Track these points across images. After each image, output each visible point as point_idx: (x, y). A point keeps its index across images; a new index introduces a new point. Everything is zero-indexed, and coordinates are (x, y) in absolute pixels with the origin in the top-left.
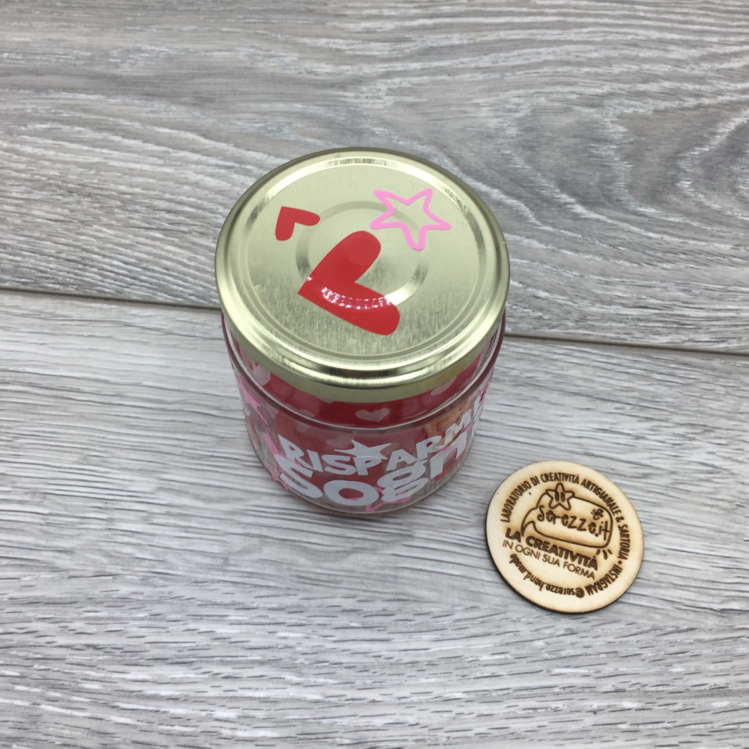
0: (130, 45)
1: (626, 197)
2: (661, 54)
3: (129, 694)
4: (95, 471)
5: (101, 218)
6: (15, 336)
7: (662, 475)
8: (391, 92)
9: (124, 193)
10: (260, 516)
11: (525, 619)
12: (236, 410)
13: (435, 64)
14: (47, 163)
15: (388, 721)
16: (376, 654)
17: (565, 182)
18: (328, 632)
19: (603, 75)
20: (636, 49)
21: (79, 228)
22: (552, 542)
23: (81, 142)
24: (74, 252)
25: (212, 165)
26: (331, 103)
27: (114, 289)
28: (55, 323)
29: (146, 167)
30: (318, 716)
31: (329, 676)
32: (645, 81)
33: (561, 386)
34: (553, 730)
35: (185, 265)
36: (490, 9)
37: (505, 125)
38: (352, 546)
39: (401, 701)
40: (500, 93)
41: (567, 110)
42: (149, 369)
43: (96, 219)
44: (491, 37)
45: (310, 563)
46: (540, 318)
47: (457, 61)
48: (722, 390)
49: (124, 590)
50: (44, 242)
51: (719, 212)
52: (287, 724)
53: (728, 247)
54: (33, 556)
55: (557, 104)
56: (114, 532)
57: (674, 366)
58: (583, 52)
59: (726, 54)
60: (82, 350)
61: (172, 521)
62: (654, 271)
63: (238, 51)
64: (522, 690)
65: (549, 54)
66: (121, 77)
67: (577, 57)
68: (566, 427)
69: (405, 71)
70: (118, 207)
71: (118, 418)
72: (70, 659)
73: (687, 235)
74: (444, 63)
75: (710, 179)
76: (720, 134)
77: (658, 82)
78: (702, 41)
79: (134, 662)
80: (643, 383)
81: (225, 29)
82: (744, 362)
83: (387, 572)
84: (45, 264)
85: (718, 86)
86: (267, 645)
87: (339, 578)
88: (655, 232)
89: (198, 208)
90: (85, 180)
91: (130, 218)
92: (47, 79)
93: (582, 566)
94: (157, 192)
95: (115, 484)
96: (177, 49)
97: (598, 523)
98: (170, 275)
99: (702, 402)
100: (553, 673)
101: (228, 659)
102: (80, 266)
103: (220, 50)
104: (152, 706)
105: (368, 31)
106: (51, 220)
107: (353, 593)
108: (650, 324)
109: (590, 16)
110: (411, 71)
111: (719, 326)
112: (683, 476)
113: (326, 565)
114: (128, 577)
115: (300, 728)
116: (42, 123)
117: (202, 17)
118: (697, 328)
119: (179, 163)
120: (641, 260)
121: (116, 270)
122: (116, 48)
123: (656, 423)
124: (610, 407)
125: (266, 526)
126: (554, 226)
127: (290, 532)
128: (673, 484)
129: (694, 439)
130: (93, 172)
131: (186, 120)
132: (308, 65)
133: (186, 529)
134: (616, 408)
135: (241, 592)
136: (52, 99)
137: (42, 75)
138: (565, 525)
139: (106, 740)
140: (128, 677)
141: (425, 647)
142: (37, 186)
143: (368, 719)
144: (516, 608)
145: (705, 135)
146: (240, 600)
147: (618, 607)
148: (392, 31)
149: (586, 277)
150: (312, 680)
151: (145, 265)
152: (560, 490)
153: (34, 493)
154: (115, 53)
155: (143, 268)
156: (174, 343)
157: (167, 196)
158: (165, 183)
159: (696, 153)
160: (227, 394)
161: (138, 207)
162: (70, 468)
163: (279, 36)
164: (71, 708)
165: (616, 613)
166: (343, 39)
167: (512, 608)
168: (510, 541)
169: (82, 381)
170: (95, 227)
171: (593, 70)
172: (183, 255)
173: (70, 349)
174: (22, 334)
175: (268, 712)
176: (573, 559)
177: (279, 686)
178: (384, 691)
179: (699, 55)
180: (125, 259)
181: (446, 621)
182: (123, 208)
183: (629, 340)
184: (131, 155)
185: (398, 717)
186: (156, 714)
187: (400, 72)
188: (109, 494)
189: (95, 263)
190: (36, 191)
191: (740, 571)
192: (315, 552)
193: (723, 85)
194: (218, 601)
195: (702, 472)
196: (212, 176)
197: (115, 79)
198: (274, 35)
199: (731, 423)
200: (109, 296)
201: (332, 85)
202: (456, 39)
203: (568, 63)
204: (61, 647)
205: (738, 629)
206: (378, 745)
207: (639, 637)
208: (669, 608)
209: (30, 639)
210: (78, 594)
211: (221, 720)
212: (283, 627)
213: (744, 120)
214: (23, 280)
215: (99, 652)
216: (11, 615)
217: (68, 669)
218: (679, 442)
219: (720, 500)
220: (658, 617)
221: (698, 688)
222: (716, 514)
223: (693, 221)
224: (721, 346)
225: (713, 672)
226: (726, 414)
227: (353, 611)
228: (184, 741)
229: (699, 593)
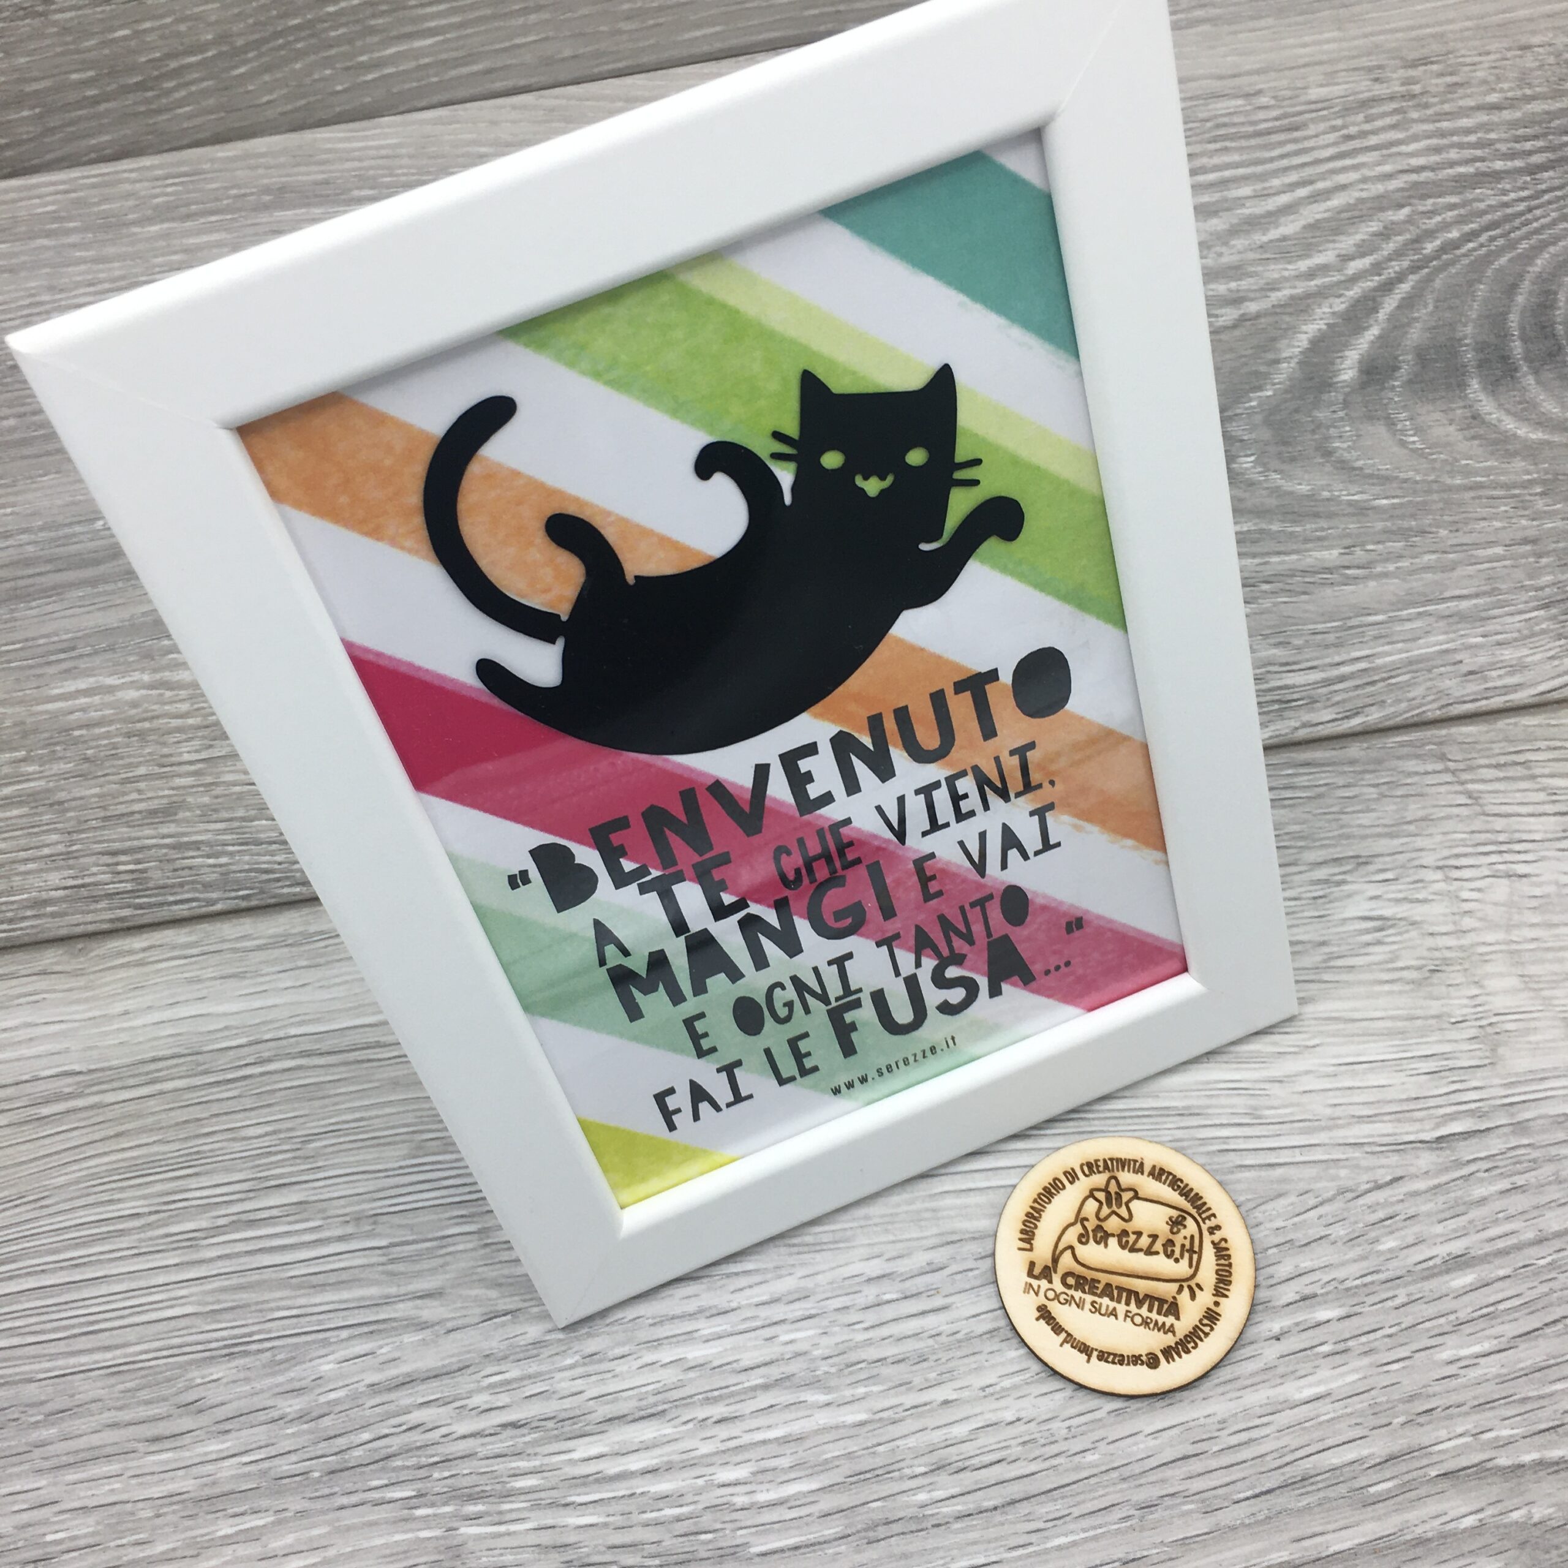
3: (583, 1481)
4: (439, 1162)
6: (256, 985)
15: (973, 1426)
16: (933, 1332)
18: (853, 1317)
28: (312, 946)
30: (869, 1444)
31: (871, 1381)
39: (988, 1392)
48: (1372, 793)
49: (533, 1331)
50: (256, 823)
51: (1310, 497)
52: (827, 1466)
53: (1335, 552)
56: (494, 1247)
57: (1290, 772)
59: (1270, 214)
72: (483, 1452)
73: (1267, 550)
75: (1285, 443)
76: (1287, 360)
78: (1226, 200)
79: (578, 1433)
82: (1398, 739)
84: (267, 858)
85: (1267, 274)
86: (768, 1359)
87: (849, 1233)
99: (1344, 818)
101: (716, 1393)
104: (621, 1490)
107: (876, 1250)
111: (1346, 690)
112: (1339, 945)
114: (535, 1311)
115: (847, 1468)
118: (1312, 702)
128: (1325, 961)
129: (1344, 882)
135: (709, 1290)
139: (570, 1555)
140: (575, 1456)
143: (945, 1430)
145: (1263, 369)
146: (711, 1303)
150: (848, 1393)
153: (358, 1219)
159: (1254, 403)
162: (401, 1168)
164: (503, 1523)
174: (268, 978)
175: (795, 1456)
177: (800, 1414)
178: (959, 1384)
179: (1226, 227)
185: (988, 1416)
186: (632, 1500)
191: (1456, 1072)
193: (1274, 271)
194: (679, 1313)
195: (1367, 931)
199: (1396, 842)
204: (464, 1437)
205: (1469, 1162)
206: (967, 1463)
207: (1321, 1210)
208: (1357, 1155)
209: (416, 1437)
210: (469, 1352)
211: (729, 1485)
212: (785, 1327)
213: (1321, 325)
214: (241, 893)
215: (524, 1430)
216: (377, 1410)
217: (484, 1466)
218: (1321, 893)
219: (1402, 969)
220: (1343, 1173)
221: (1425, 1265)
222: (1400, 992)
223: (1271, 522)
224: (1356, 722)
225: (1442, 1235)
226: (1386, 830)
227: (884, 1276)
228: (681, 1527)
229: (1399, 1121)
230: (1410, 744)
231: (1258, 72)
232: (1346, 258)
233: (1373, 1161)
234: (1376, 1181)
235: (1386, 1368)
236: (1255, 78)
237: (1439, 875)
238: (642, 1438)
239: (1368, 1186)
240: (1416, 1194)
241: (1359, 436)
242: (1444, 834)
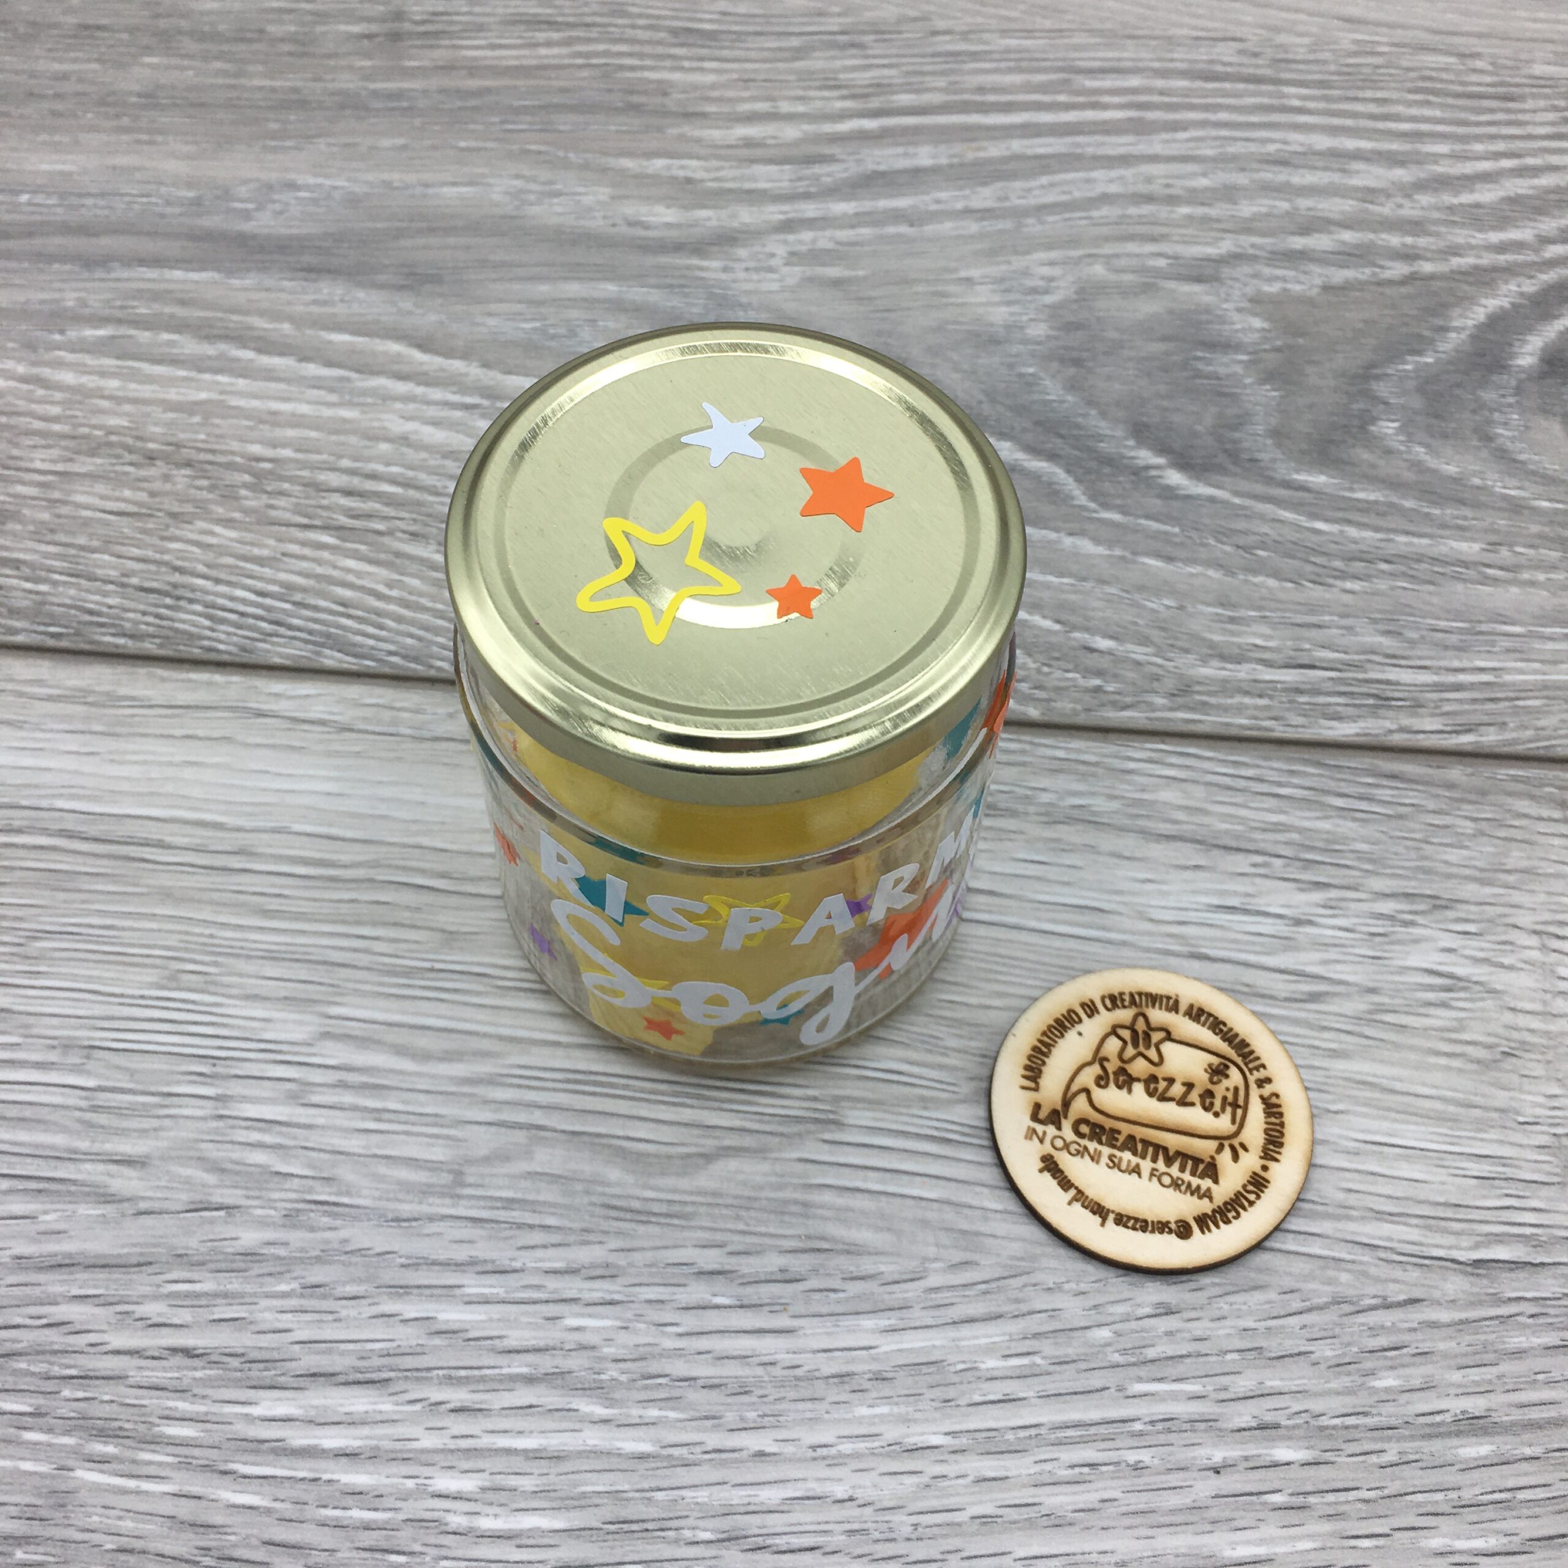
0: (273, 176)
1: (1268, 453)
2: (1336, 178)
3: (256, 1447)
4: (193, 1002)
5: (213, 507)
6: (35, 739)
7: (1348, 995)
8: (794, 258)
9: (258, 459)
10: (529, 1087)
11: (1073, 1286)
12: (481, 879)
13: (883, 204)
14: (105, 404)
15: (791, 1493)
16: (766, 1359)
17: (1146, 426)
18: (669, 1317)
19: (1218, 221)
20: (1288, 170)
21: (167, 526)
22: (1126, 1129)
23: (175, 361)
24: (157, 573)
25: (437, 403)
26: (674, 282)
27: (235, 645)
28: (115, 711)
29: (304, 409)
30: (646, 1486)
31: (670, 1404)
32: (1305, 230)
33: (1141, 823)
34: (1132, 1508)
35: (379, 596)
36: (991, 98)
37: (1025, 318)
38: (716, 1143)
39: (818, 1453)
40: (1013, 258)
41: (1147, 289)
42: (307, 800)
43: (203, 509)
44: (994, 150)
45: (630, 1179)
46: (1098, 690)
47: (926, 198)
48: (1469, 827)
49: (249, 1237)
50: (96, 556)
51: (1456, 480)
52: (582, 1502)
53: (1476, 547)
54: (63, 1171)
55: (1128, 278)
56: (230, 1122)
57: (1370, 780)
58: (1178, 177)
59: (1466, 177)
60: (170, 764)
61: (348, 1098)
62: (1327, 596)
63: (490, 185)
64: (1067, 1427)
65: (1111, 181)
66: (254, 237)
67: (1168, 186)
68: (1153, 903)
69: (823, 219)
70: (245, 486)
71: (241, 897)
72: (136, 1377)
73: (1392, 526)
74: (902, 203)
75: (1437, 416)
76: (1458, 330)
77: (1330, 233)
78: (1418, 153)
79: (268, 1382)
80: (1307, 814)
81: (462, 144)
82: (1512, 772)
83: (788, 1194)
85: (1449, 237)
86: (541, 1344)
87: (689, 1209)
88: (1326, 520)
89: (406, 484)
90: (182, 436)
91: (272, 507)
92: (106, 243)
93: (1187, 1176)
94: (324, 457)
95: (232, 1027)
96: (367, 182)
97: (1219, 1091)
98: (349, 616)
99: (1428, 849)
100: (1129, 1393)
101: (463, 1373)
102: (168, 601)
103: (454, 184)
104: (303, 1470)
105: (749, 143)
106: (111, 513)
107: (719, 1237)
108: (1322, 700)
109: (1192, 107)
110: (836, 218)
111: (1460, 701)
112: (1392, 997)
113: (661, 1182)
114: (259, 1212)
115: (609, 1511)
116: (96, 328)
117: (418, 122)
118: (1417, 706)
119: (369, 400)
120: (1300, 576)
121: (241, 608)
122: (246, 182)
123: (1334, 894)
124: (1241, 863)
125: (540, 1107)
126: (1123, 510)
127: (590, 1117)
128: (1370, 1012)
129: (1413, 923)
130: (197, 419)
131: (384, 318)
132: (630, 209)
133: (377, 1114)
134: (1255, 865)
135: (490, 1237)
136: (118, 280)
137: (96, 235)
138: (1151, 1094)
139: (209, 1540)
140: (255, 1411)
141: (866, 1343)
142: (85, 447)
143: (750, 1491)
144: (1053, 1264)
145: (1426, 333)
146: (488, 1255)
147: (1261, 1258)
148: (797, 143)
149: (1190, 609)
150: (635, 1412)
151: (298, 597)
152: (1141, 1026)
153: (68, 1047)
154: (243, 191)
155: (294, 603)
156: (357, 749)
157: (345, 463)
158: (342, 438)
159: (1409, 367)
160: (464, 848)
161: (286, 486)
162: (142, 997)
163: (571, 155)
164: (138, 1477)
165: (1260, 1270)
166: (698, 158)
167: (1045, 1263)
168: (1040, 1128)
169: (170, 826)
170: (201, 524)
171: (1200, 211)
172: (377, 576)
173: (145, 763)
174: (49, 736)
175: (544, 1479)
176: (1169, 1162)
177: (565, 1425)
178: (783, 1434)
179: (1412, 179)
180: (260, 585)
181: (911, 1291)
182: (255, 488)
183: (1280, 731)
184: (273, 385)
185: (812, 1485)
186: (312, 1487)
187: (815, 219)
188: (221, 1048)
189: (198, 595)
190: (83, 458)
191: (1511, 1184)
192: (640, 1156)
193: (1460, 236)
194: (443, 1256)
195: (1431, 988)
196: (436, 423)
197: (242, 241)
198: (561, 154)
199: (1488, 890)
200: (226, 658)
201: (679, 247)
202: (925, 156)
203: (1149, 199)
204: (117, 1352)
205: (1510, 1299)
206: (769, 1542)
207: (1306, 1318)
208: (1366, 1259)
209: (55, 1338)
210: (155, 1246)
211: (447, 1497)
212: (576, 1308)
213: (1505, 303)
214: (52, 629)
215: (196, 1362)
216: (16, 1291)
217: (131, 1396)
218: (1380, 930)
219: (1468, 1043)
220: (1344, 1277)
221: (1429, 1419)
222: (1460, 1071)
223: (1404, 497)
224: (1465, 740)
225: (1459, 1386)
226: (1477, 874)
227: (719, 1273)
228: (368, 1539)
229: (1428, 1228)
230: (1525, 781)
231: (1480, 35)
232: (1545, 240)
233: (1385, 1271)
234: (1385, 1298)
235: (1353, 1542)
236: (1475, 41)
237: (1534, 941)
238: (348, 1409)
239: (1374, 1301)
240: (1434, 1325)
241: (1527, 428)
242: (1549, 893)
